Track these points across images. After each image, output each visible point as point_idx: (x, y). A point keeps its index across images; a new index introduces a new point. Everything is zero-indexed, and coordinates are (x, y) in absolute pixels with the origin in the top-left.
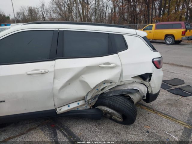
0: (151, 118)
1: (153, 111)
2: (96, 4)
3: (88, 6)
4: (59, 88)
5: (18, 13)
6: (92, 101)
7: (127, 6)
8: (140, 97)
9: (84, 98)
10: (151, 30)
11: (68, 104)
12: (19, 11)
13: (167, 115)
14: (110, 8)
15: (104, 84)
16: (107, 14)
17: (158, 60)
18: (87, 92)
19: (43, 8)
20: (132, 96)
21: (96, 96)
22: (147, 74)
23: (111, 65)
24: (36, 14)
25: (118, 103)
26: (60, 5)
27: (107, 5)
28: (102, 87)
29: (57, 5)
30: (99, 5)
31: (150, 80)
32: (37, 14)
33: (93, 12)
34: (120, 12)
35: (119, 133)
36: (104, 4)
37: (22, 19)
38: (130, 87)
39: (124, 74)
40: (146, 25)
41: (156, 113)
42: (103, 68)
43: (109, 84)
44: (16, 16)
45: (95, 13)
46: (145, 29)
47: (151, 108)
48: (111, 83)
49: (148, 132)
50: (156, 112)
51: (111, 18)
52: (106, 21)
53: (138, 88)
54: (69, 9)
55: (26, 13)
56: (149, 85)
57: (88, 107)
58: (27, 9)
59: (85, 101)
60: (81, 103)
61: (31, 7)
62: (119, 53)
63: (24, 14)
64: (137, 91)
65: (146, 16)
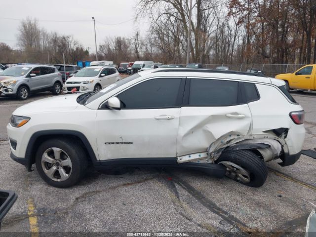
0: (287, 186)
1: (292, 179)
2: (218, 30)
3: (205, 36)
4: (183, 135)
5: (101, 47)
6: (215, 154)
7: (271, 33)
8: (271, 153)
9: (206, 151)
10: (310, 74)
11: (189, 155)
12: (103, 43)
13: (309, 185)
14: (240, 38)
15: (230, 136)
16: (235, 47)
17: (297, 113)
18: (211, 143)
19: (136, 39)
20: (262, 152)
21: (220, 149)
22: (282, 129)
23: (240, 116)
24: (126, 47)
25: (245, 157)
26: (163, 34)
27: (236, 32)
28: (228, 139)
29: (158, 34)
30: (222, 32)
31: (285, 137)
32: (128, 47)
33: (212, 44)
34: (257, 44)
35: (244, 193)
36: (231, 31)
37: (105, 54)
38: (260, 142)
39: (254, 127)
40: (303, 66)
41: (295, 182)
42: (229, 118)
43: (236, 137)
44: (98, 50)
45: (215, 45)
46: (299, 73)
47: (290, 177)
48: (238, 135)
49: (280, 196)
50: (295, 180)
51: (242, 53)
52: (233, 58)
53: (270, 143)
54: (175, 41)
55: (113, 46)
56: (284, 143)
57: (210, 162)
58: (114, 41)
59: (207, 154)
60: (203, 155)
61: (120, 38)
62: (249, 104)
63: (109, 48)
64: (269, 146)
65: (305, 49)
